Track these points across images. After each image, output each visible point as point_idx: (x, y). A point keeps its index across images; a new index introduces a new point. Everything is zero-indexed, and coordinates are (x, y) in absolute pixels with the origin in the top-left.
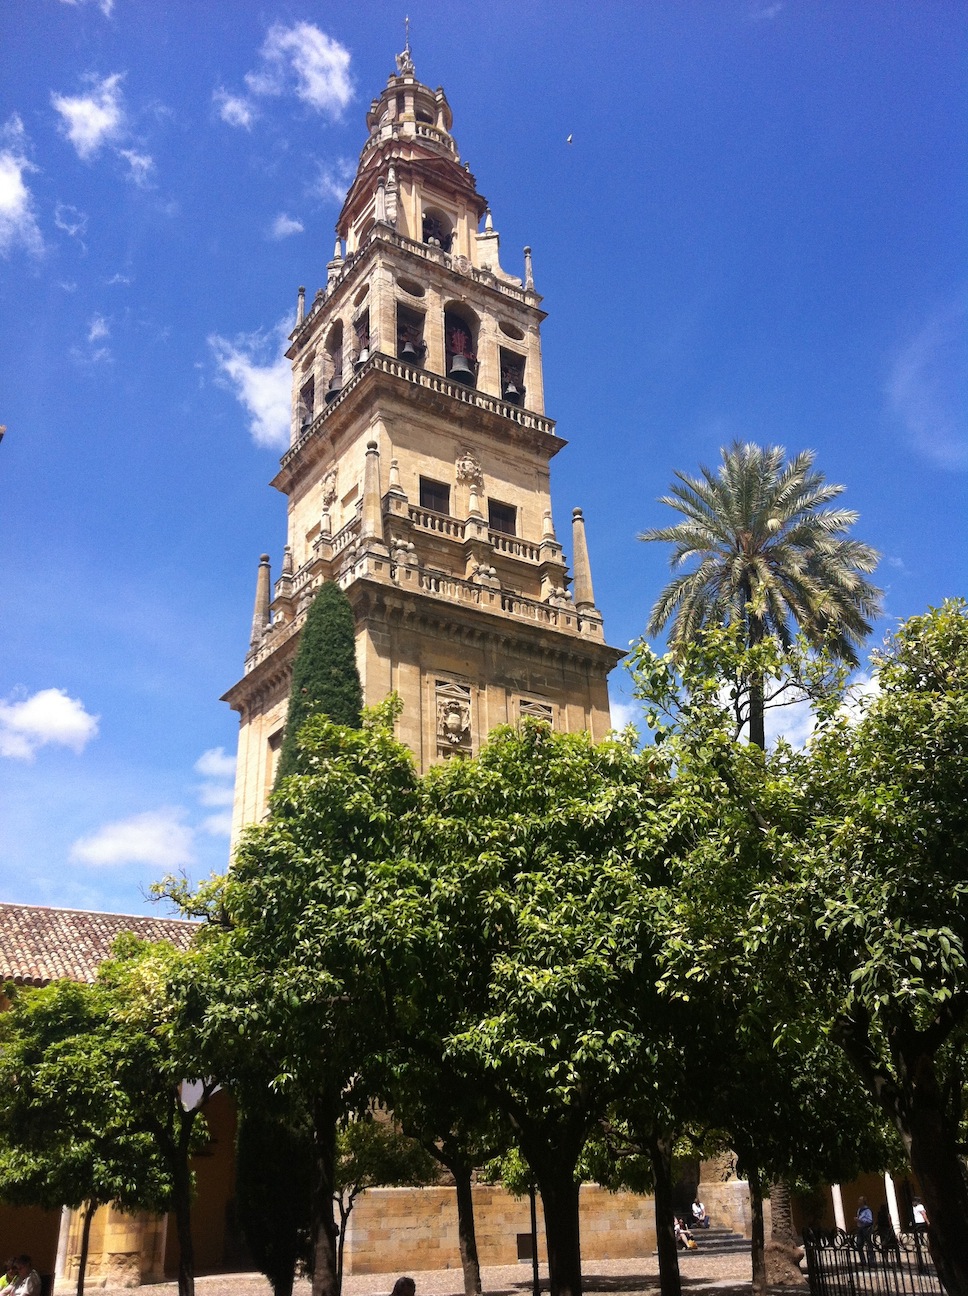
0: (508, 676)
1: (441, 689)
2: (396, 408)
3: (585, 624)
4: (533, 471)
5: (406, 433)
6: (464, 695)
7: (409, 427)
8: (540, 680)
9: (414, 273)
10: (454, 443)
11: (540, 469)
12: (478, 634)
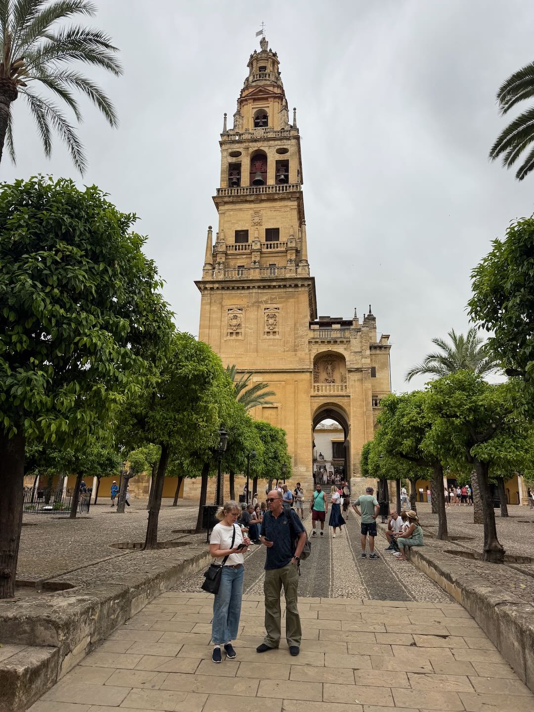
0: (260, 300)
1: (230, 312)
2: (227, 207)
3: (299, 270)
4: (288, 209)
5: (230, 216)
6: (240, 312)
7: (231, 213)
8: (275, 298)
9: (236, 148)
10: (252, 212)
11: (292, 207)
12: (246, 288)
